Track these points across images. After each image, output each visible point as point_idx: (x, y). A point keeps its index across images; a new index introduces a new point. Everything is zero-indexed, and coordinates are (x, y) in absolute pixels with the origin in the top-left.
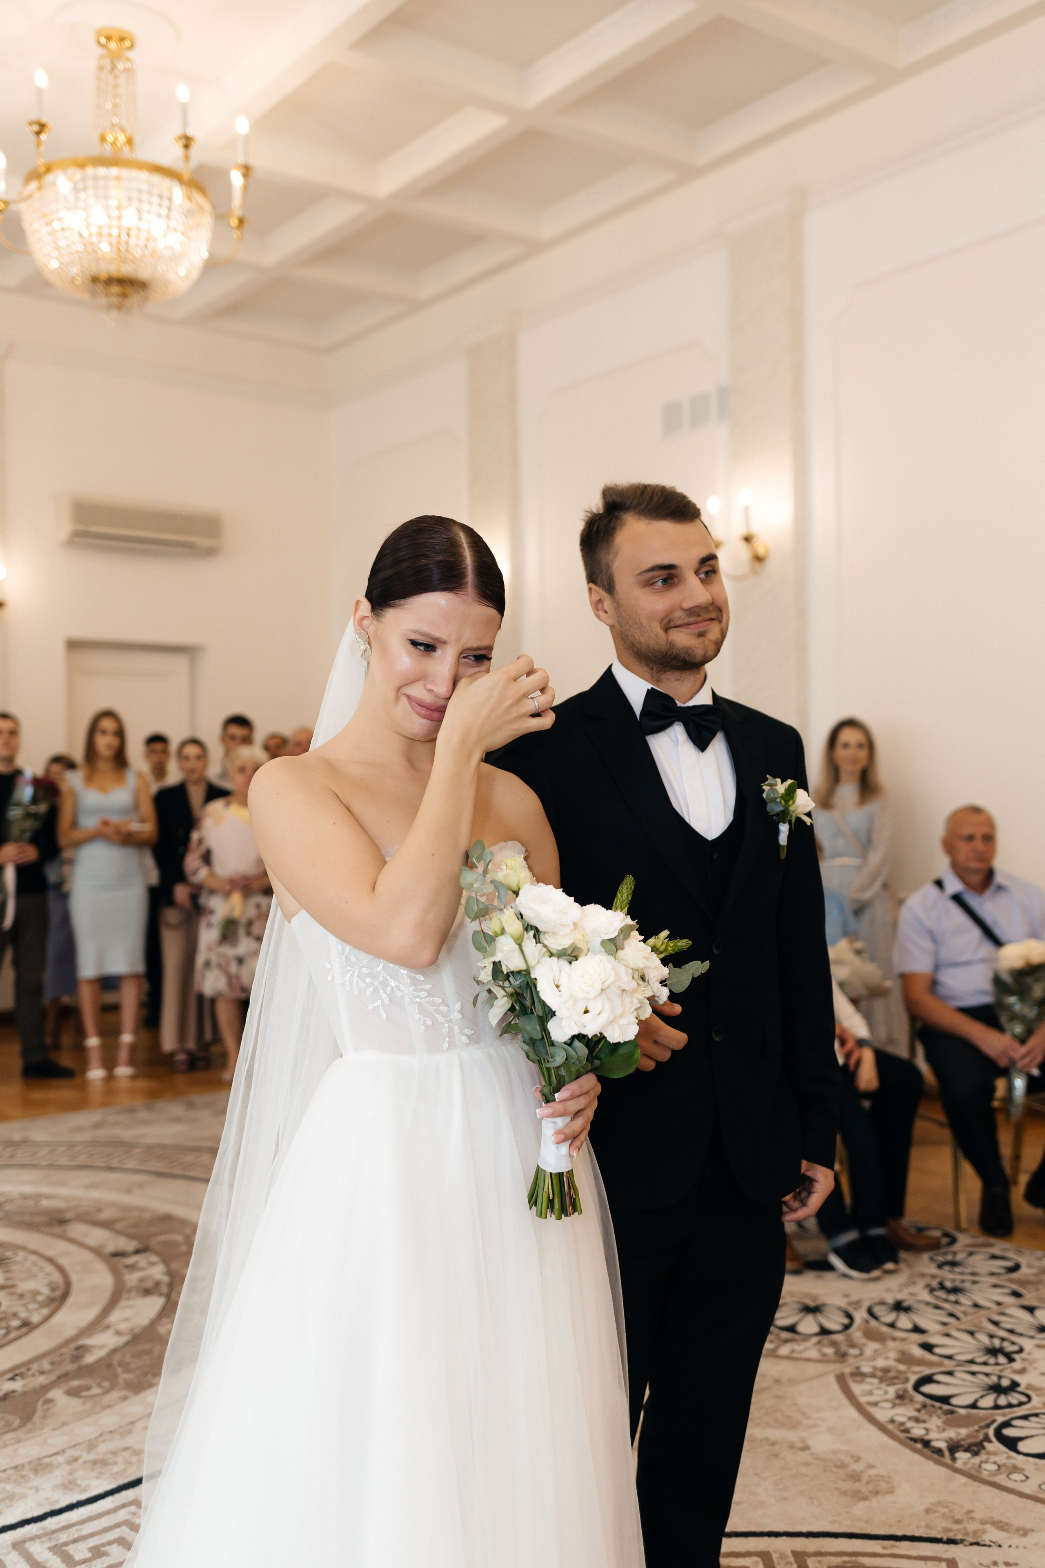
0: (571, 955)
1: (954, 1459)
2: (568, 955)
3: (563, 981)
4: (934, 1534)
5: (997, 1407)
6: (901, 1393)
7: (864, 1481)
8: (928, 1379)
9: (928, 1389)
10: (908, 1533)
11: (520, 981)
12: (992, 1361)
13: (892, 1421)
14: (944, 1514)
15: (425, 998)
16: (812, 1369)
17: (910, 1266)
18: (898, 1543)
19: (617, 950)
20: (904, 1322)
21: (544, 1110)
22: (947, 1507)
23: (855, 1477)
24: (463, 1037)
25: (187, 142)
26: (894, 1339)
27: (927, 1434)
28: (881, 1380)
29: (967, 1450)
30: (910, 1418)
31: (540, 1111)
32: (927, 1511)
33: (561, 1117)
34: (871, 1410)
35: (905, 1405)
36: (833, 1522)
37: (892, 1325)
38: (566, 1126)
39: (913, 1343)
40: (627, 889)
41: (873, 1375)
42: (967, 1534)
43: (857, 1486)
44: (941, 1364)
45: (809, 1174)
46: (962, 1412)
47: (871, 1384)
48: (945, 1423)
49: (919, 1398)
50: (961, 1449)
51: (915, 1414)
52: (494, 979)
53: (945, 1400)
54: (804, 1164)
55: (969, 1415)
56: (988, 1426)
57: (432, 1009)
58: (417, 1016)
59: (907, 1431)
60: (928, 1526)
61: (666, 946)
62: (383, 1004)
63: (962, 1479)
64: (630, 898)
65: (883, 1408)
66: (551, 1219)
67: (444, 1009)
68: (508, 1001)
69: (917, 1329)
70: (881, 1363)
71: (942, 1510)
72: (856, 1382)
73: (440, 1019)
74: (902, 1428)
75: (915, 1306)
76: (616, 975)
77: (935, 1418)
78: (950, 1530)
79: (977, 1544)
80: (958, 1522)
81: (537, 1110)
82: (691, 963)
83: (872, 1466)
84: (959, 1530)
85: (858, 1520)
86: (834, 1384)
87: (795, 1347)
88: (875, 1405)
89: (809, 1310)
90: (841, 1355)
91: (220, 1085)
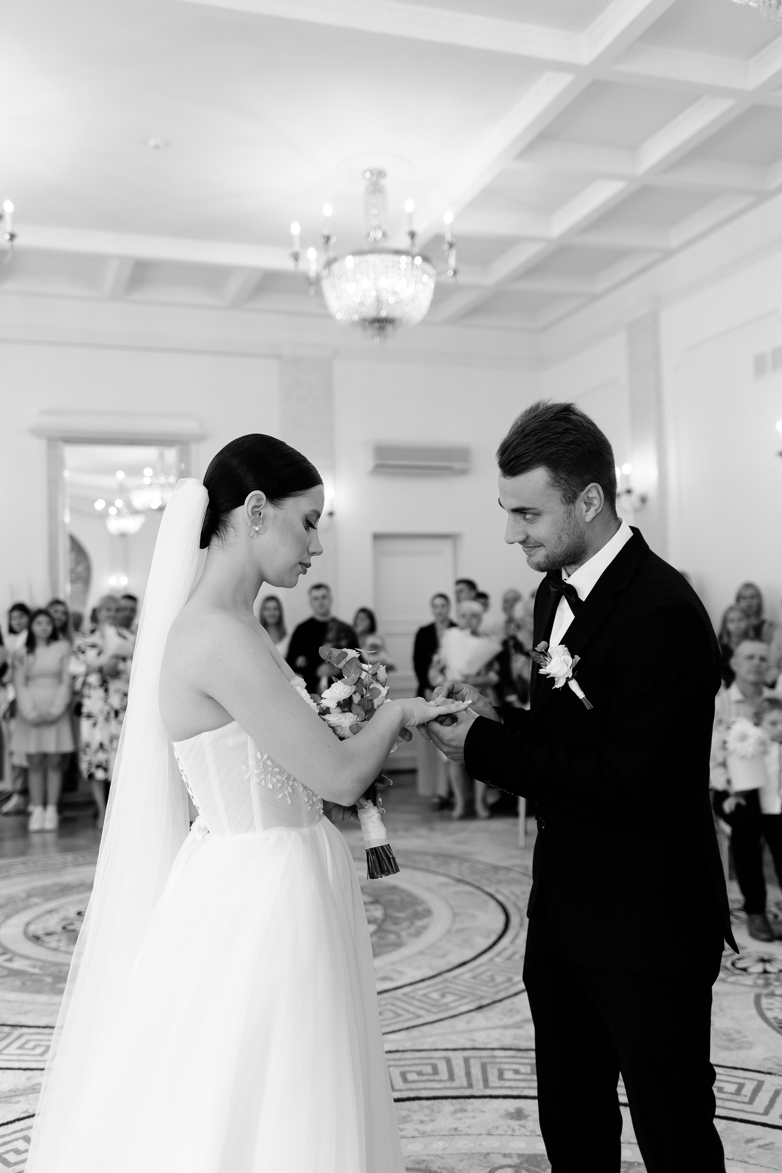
14: (775, 1062)
16: (743, 989)
23: (732, 1040)
25: (412, 235)
34: (767, 1011)
41: (780, 996)
47: (776, 1000)
72: (767, 998)
86: (752, 997)
87: (740, 978)
88: (771, 1009)
89: (763, 960)
90: (767, 984)
91: (450, 819)
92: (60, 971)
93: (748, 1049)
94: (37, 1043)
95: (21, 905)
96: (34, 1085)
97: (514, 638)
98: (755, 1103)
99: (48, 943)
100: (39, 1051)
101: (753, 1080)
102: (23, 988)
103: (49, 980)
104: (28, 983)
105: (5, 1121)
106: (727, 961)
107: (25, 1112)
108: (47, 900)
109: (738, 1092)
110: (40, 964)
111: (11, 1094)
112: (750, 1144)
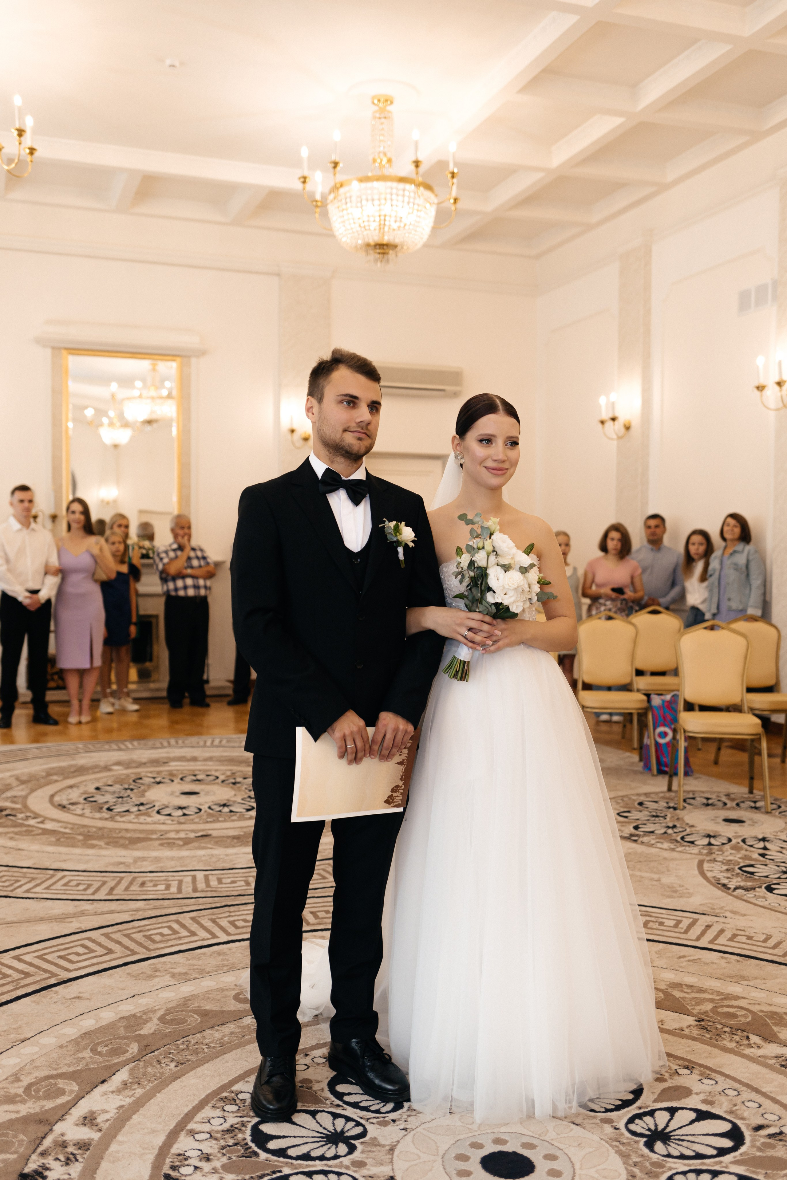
1: (733, 891)
4: (696, 911)
6: (729, 868)
7: (679, 893)
8: (751, 866)
9: (747, 869)
13: (715, 877)
16: (689, 856)
22: (713, 904)
23: (676, 891)
25: (417, 163)
26: (747, 850)
27: (728, 883)
28: (724, 863)
29: (744, 889)
30: (725, 877)
34: (707, 872)
35: (727, 872)
37: (751, 845)
39: (757, 853)
41: (720, 862)
42: (713, 913)
43: (673, 894)
44: (764, 861)
47: (716, 864)
48: (744, 880)
49: (739, 871)
50: (741, 889)
51: (729, 875)
53: (752, 873)
55: (759, 879)
56: (766, 883)
59: (719, 881)
63: (731, 897)
65: (713, 872)
69: (765, 848)
70: (730, 858)
71: (709, 905)
72: (709, 863)
77: (739, 878)
78: (707, 911)
79: (716, 916)
80: (713, 909)
83: (687, 889)
84: (711, 911)
86: (696, 862)
87: (687, 848)
88: (711, 871)
89: (709, 836)
90: (710, 853)
92: (89, 832)
93: (689, 897)
94: (79, 882)
95: (42, 781)
96: (82, 911)
98: (689, 934)
99: (75, 810)
100: (81, 887)
101: (690, 918)
102: (58, 843)
103: (81, 838)
104: (62, 840)
105: (63, 934)
106: (678, 836)
107: (78, 929)
108: (65, 778)
109: (676, 926)
110: (70, 826)
111: (64, 916)
112: (682, 959)
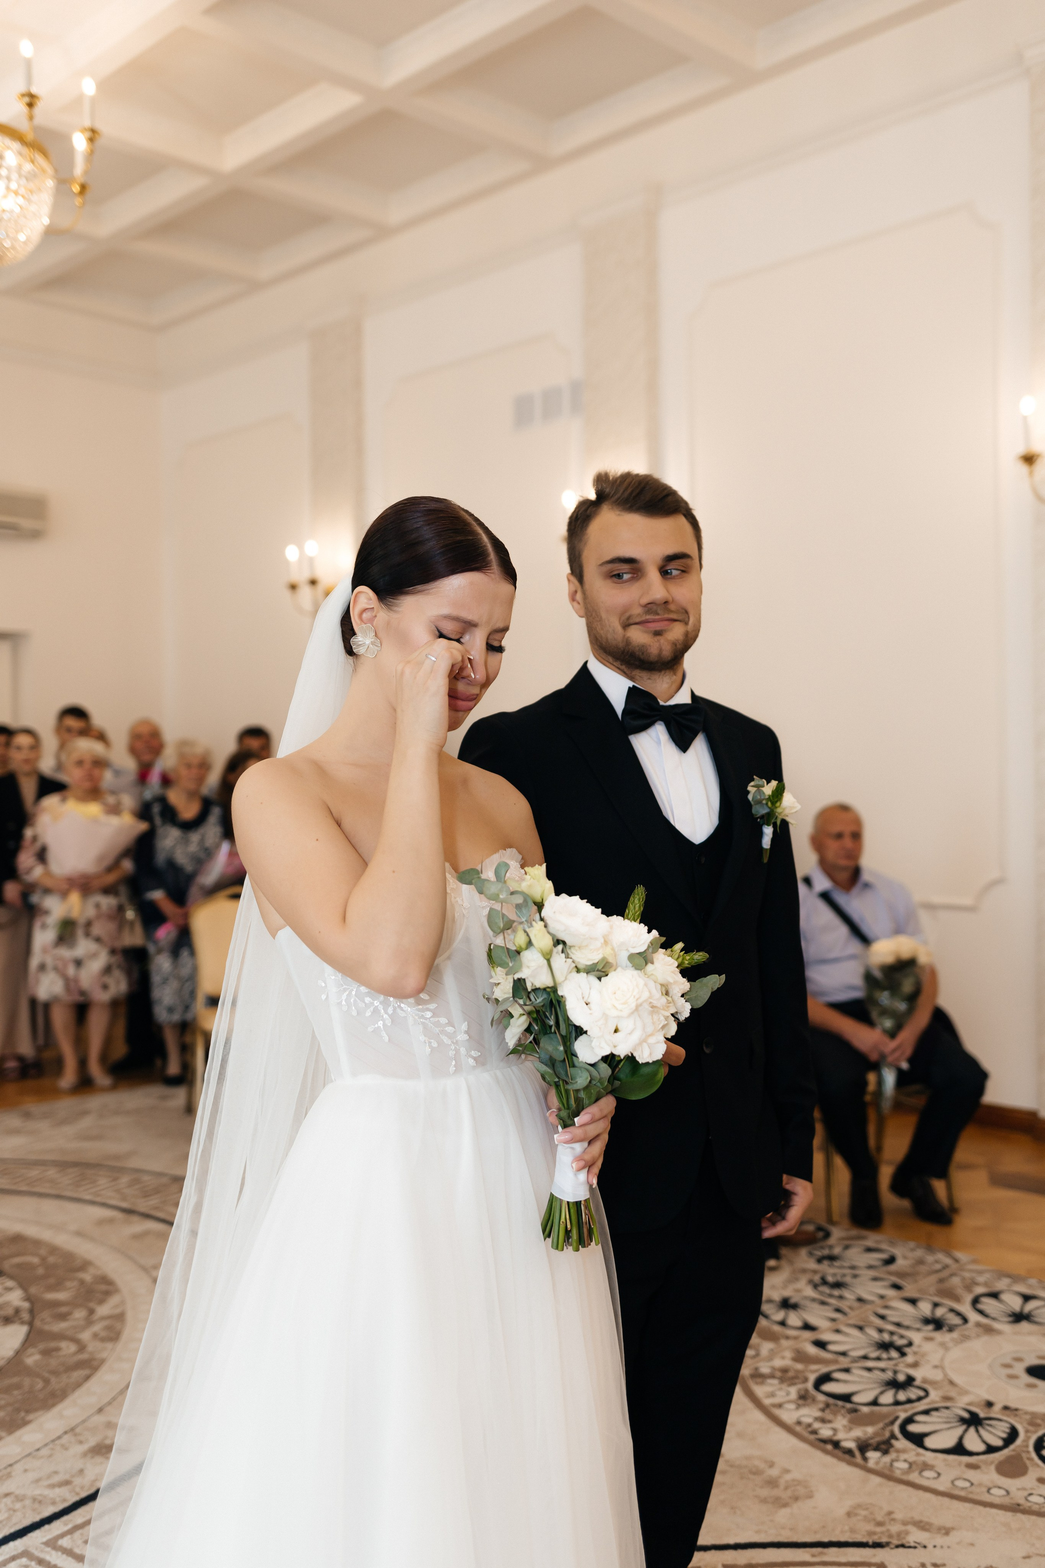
0: (600, 971)
1: (865, 1459)
2: (598, 970)
3: (594, 998)
4: (859, 1538)
5: (897, 1403)
6: (803, 1392)
7: (782, 1487)
8: (825, 1378)
9: (828, 1387)
10: (834, 1539)
11: (542, 999)
12: (884, 1356)
13: (799, 1423)
14: (865, 1517)
15: (430, 1018)
17: (791, 1262)
18: (826, 1550)
19: (646, 964)
20: (794, 1319)
21: (561, 1135)
22: (867, 1509)
23: (772, 1483)
24: (470, 1059)
25: (31, 100)
26: (787, 1338)
27: (834, 1435)
28: (782, 1380)
29: (876, 1449)
30: (816, 1419)
31: (558, 1136)
32: (849, 1514)
33: (580, 1143)
34: (777, 1412)
35: (808, 1405)
36: (758, 1532)
37: (783, 1323)
38: (584, 1151)
39: (806, 1340)
40: (639, 900)
41: (772, 1376)
42: (890, 1536)
43: (776, 1492)
44: (836, 1362)
45: (788, 1187)
46: (865, 1409)
47: (772, 1385)
48: (851, 1421)
49: (821, 1398)
50: (870, 1448)
51: (818, 1414)
52: (514, 997)
53: (846, 1398)
54: (785, 1177)
55: (872, 1413)
56: (892, 1423)
57: (437, 1030)
58: (422, 1038)
59: (815, 1432)
60: (852, 1531)
61: (683, 959)
62: (384, 1025)
63: (876, 1480)
64: (642, 909)
65: (787, 1410)
66: (569, 1251)
67: (450, 1029)
68: (526, 1020)
69: (807, 1327)
70: (778, 1363)
71: (863, 1513)
72: (757, 1383)
73: (446, 1040)
74: (810, 1429)
75: (803, 1302)
76: (650, 992)
77: (839, 1418)
78: (874, 1533)
79: (903, 1546)
80: (880, 1524)
81: (556, 1136)
82: (708, 977)
83: (787, 1471)
84: (882, 1533)
85: (783, 1528)
91: (55, 1093)
93: (808, 1497)
97: (162, 800)
